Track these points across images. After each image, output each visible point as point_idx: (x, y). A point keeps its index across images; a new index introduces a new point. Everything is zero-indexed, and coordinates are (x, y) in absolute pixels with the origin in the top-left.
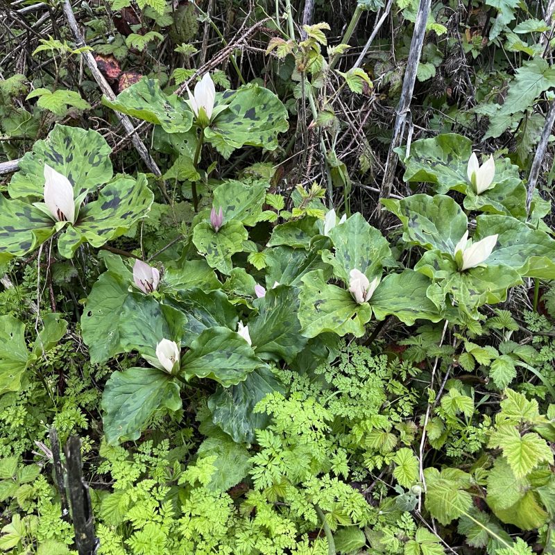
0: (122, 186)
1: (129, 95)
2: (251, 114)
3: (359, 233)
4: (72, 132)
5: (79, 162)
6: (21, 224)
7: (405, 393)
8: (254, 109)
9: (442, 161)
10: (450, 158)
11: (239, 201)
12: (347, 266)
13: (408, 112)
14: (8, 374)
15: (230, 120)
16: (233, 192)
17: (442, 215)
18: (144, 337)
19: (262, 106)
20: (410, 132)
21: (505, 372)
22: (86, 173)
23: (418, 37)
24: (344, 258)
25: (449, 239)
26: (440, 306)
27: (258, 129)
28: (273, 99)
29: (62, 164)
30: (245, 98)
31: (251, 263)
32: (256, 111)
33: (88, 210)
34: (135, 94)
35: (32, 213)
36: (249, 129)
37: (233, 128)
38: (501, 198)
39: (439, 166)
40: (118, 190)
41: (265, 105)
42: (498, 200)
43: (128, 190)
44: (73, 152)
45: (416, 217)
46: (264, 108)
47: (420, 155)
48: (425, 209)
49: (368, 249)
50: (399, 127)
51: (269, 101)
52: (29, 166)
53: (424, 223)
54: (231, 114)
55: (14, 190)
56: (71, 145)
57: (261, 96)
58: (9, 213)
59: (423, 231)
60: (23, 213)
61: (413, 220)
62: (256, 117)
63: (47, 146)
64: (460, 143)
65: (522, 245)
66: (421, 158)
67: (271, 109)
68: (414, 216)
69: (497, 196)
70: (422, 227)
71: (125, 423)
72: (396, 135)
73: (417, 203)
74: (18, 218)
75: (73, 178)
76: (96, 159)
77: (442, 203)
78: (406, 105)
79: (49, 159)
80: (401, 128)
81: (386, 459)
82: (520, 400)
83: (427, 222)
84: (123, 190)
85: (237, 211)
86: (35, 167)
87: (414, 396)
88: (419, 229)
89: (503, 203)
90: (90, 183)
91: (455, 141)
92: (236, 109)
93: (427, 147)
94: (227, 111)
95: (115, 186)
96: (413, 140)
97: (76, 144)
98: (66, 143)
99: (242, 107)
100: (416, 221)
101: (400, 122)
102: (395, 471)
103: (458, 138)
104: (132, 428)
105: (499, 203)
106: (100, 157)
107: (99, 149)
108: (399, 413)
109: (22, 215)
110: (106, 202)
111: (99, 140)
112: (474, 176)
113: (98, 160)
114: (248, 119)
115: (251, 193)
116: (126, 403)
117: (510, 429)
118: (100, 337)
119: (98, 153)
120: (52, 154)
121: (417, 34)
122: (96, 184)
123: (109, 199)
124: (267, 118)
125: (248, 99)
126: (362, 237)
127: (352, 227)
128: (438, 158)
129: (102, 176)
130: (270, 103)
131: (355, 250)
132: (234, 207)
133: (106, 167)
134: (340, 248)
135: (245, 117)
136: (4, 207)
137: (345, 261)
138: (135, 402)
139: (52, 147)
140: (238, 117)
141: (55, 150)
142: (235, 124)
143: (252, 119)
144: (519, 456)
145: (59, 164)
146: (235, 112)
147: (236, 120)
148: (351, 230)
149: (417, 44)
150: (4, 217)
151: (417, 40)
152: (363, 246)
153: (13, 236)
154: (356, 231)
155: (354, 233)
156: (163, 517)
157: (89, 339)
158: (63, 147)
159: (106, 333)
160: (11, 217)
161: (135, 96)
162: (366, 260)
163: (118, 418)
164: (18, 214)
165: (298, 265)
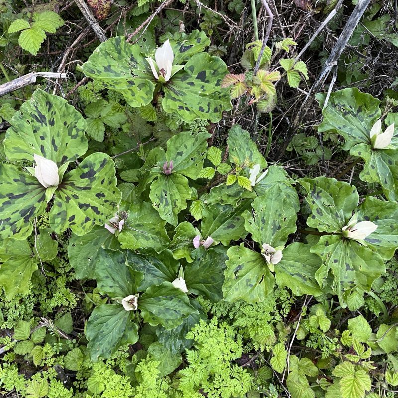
0: (96, 159)
1: (99, 54)
2: (202, 76)
3: (276, 200)
4: (52, 98)
5: (60, 128)
6: (19, 190)
7: (287, 298)
8: (205, 72)
9: (353, 110)
10: (360, 110)
11: (186, 148)
12: (262, 228)
13: (335, 66)
14: (18, 271)
15: (184, 79)
16: (182, 140)
17: (340, 195)
18: (113, 279)
19: (213, 71)
20: (333, 80)
21: (357, 301)
22: (67, 144)
23: (360, 11)
24: (261, 222)
25: (342, 211)
26: (323, 285)
27: (207, 95)
28: (222, 66)
29: (46, 125)
30: (199, 60)
31: (192, 215)
32: (207, 75)
33: (69, 176)
34: (104, 52)
35: (26, 179)
36: (200, 92)
37: (186, 88)
38: (390, 162)
39: (350, 116)
40: (92, 163)
41: (215, 71)
42: (387, 162)
43: (100, 162)
44: (54, 117)
45: (321, 191)
46: (214, 73)
47: (336, 102)
48: (329, 187)
49: (280, 215)
50: (325, 74)
51: (218, 68)
52: (19, 125)
53: (326, 196)
54: (185, 73)
55: (9, 152)
56: (52, 110)
57: (212, 63)
58: (9, 181)
59: (324, 204)
60: (19, 178)
61: (318, 193)
62: (206, 79)
63: (32, 106)
64: (371, 102)
65: (394, 220)
66: (337, 105)
67: (220, 75)
68: (320, 191)
69: (387, 158)
70: (323, 200)
71: (102, 344)
72: (321, 78)
73: (324, 183)
74: (16, 184)
75: (57, 143)
76: (74, 132)
77: (343, 188)
78: (335, 59)
79: (35, 121)
80: (326, 74)
81: (267, 347)
82: (361, 349)
83: (328, 196)
84: (96, 162)
85: (184, 156)
86: (24, 126)
87: (293, 299)
88: (321, 202)
89: (390, 168)
90: (70, 152)
91: (368, 99)
92: (191, 70)
93: (344, 96)
94: (182, 71)
95: (90, 159)
96: (334, 90)
97: (56, 110)
98: (48, 106)
99: (195, 69)
100: (320, 194)
101: (327, 70)
102: (271, 359)
103: (371, 98)
104: (106, 348)
105: (387, 166)
106: (77, 130)
107: (76, 123)
108: (280, 315)
109: (19, 180)
110: (83, 173)
111: (75, 116)
112: (375, 137)
113: (76, 133)
114: (200, 80)
115: (196, 140)
116: (101, 330)
117: (349, 366)
118: (81, 261)
119: (75, 127)
120: (37, 115)
121: (359, 9)
122: (74, 154)
123: (86, 170)
124: (216, 82)
125: (201, 62)
126: (277, 203)
127: (270, 195)
128: (350, 107)
129: (80, 147)
130: (219, 70)
131: (270, 214)
132: (182, 152)
133: (82, 141)
134: (259, 214)
135: (197, 78)
136: (4, 176)
137: (261, 224)
138: (108, 329)
139: (36, 107)
140: (191, 77)
141: (40, 111)
142: (188, 83)
143: (202, 81)
144: (350, 392)
145: (44, 124)
146: (189, 72)
147: (189, 80)
148: (270, 197)
149: (357, 17)
150: (5, 185)
151: (358, 14)
152: (276, 211)
153: (14, 204)
154: (274, 199)
155: (271, 199)
156: (125, 391)
157: (74, 263)
158: (46, 109)
159: (86, 258)
160: (11, 184)
161: (104, 54)
162: (277, 225)
163: (97, 341)
164: (16, 180)
165: (226, 216)
